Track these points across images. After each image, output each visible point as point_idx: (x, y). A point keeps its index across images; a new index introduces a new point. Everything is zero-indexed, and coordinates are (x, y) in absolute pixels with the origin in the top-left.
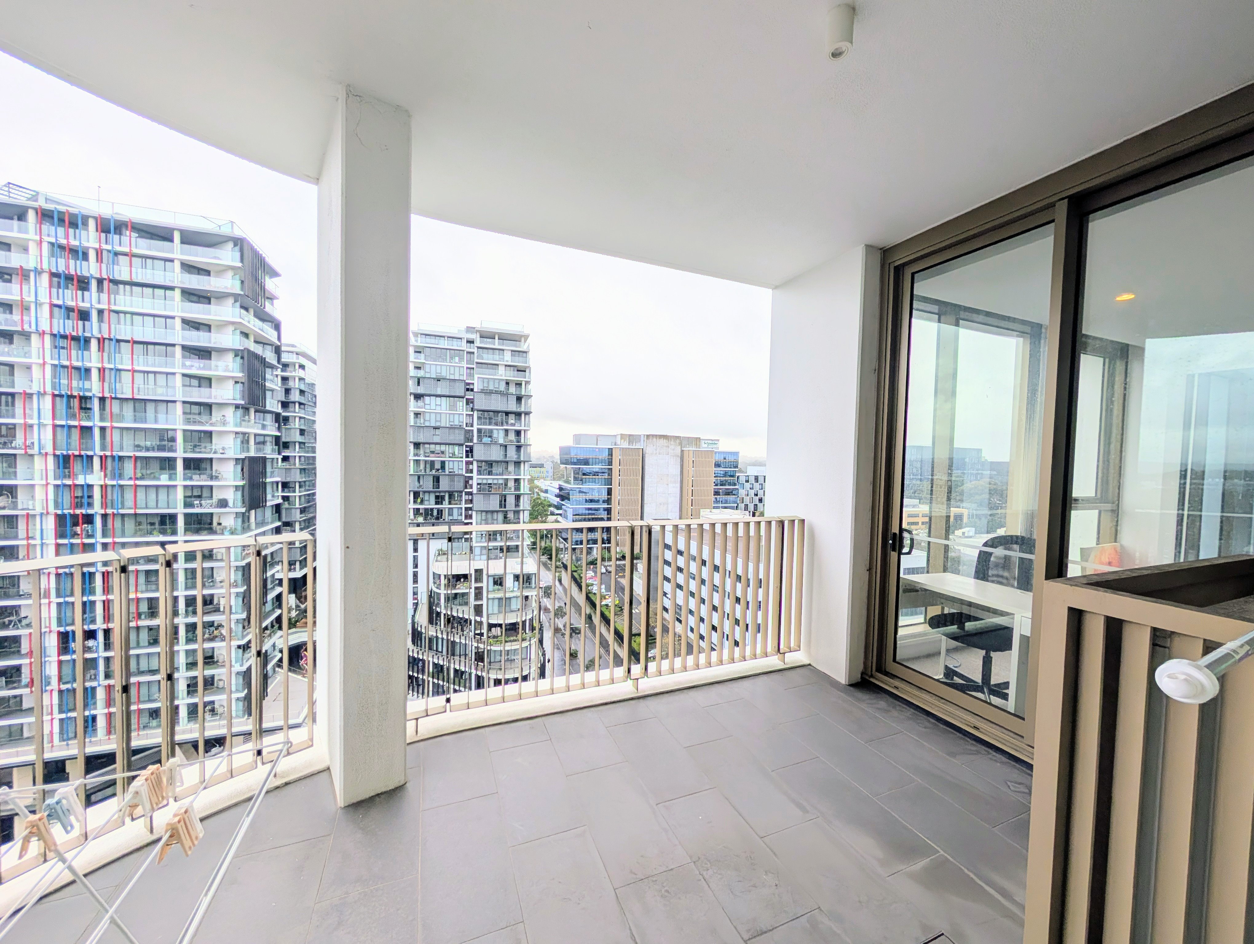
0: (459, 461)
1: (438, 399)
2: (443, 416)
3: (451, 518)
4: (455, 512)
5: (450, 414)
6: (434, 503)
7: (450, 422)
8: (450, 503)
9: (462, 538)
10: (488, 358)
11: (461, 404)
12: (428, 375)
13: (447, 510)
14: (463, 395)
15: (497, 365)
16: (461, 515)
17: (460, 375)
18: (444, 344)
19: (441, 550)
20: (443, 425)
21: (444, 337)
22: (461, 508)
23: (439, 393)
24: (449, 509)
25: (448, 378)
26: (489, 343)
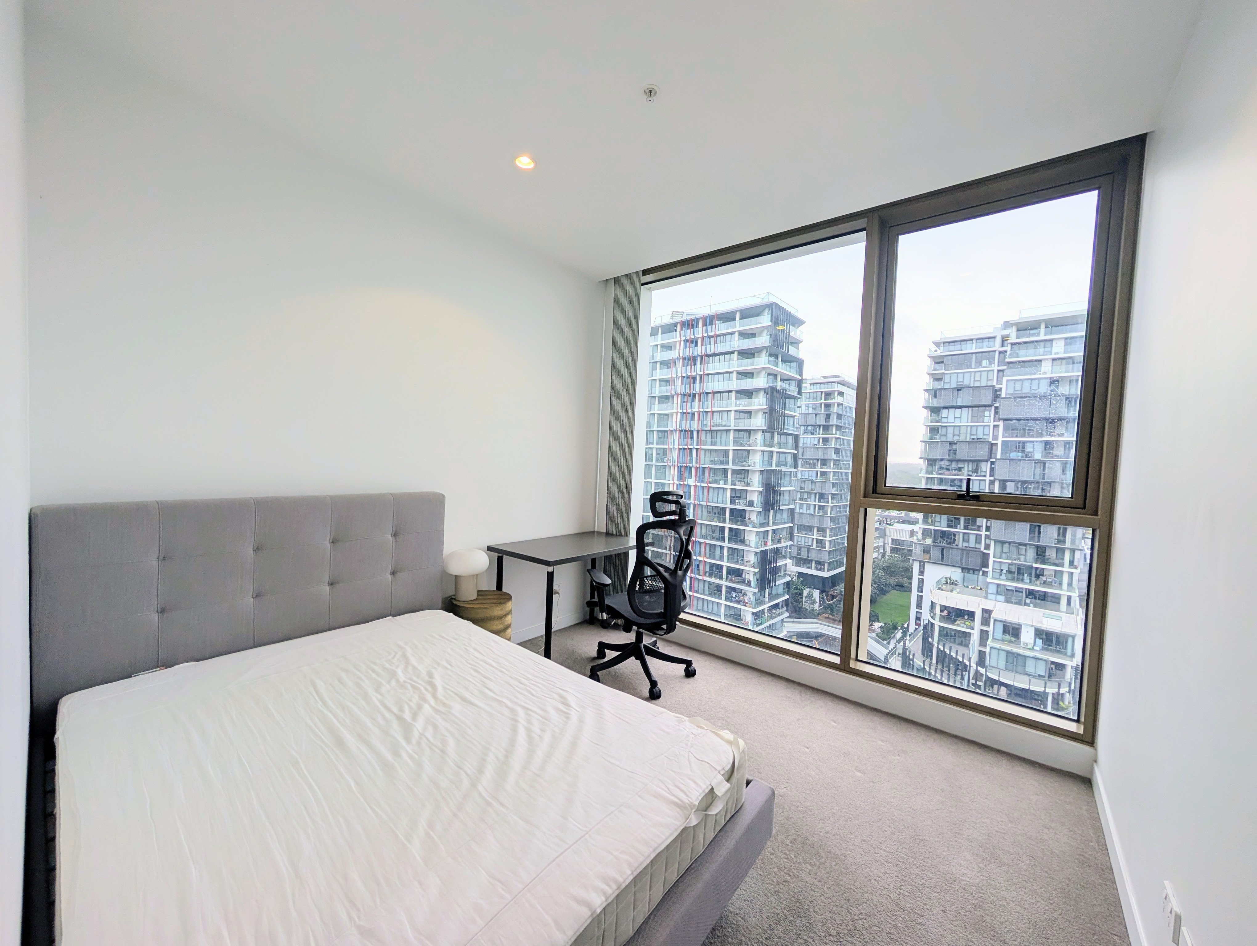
0: (980, 480)
1: (958, 411)
2: (963, 430)
3: (965, 544)
4: (972, 539)
5: (972, 426)
6: (946, 525)
7: (971, 435)
8: (966, 528)
9: (979, 571)
10: (1025, 355)
11: (989, 414)
12: (947, 386)
13: (961, 535)
14: (990, 403)
15: (1040, 361)
16: (980, 543)
17: (988, 380)
18: (972, 348)
19: (950, 579)
20: (962, 438)
21: (972, 340)
22: (981, 535)
23: (959, 403)
24: (964, 534)
25: (972, 385)
26: (1033, 335)
